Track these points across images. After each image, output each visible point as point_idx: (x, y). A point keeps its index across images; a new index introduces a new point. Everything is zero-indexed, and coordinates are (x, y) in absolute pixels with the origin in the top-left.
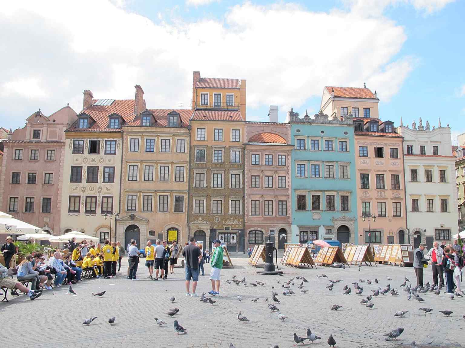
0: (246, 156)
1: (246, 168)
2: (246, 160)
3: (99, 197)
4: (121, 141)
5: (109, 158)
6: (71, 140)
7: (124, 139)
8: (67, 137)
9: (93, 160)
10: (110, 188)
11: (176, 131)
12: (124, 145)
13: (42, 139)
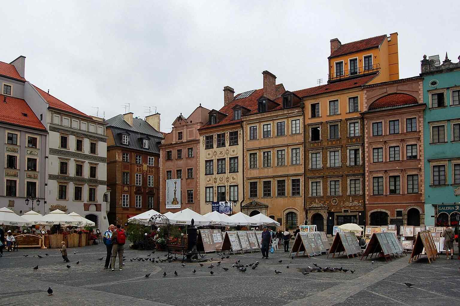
0: (366, 126)
1: (366, 140)
2: (366, 131)
3: (228, 186)
4: (242, 130)
5: (233, 149)
6: (204, 137)
7: (244, 129)
8: (201, 134)
9: (221, 153)
10: (235, 177)
11: (290, 112)
12: (245, 134)
13: (184, 139)
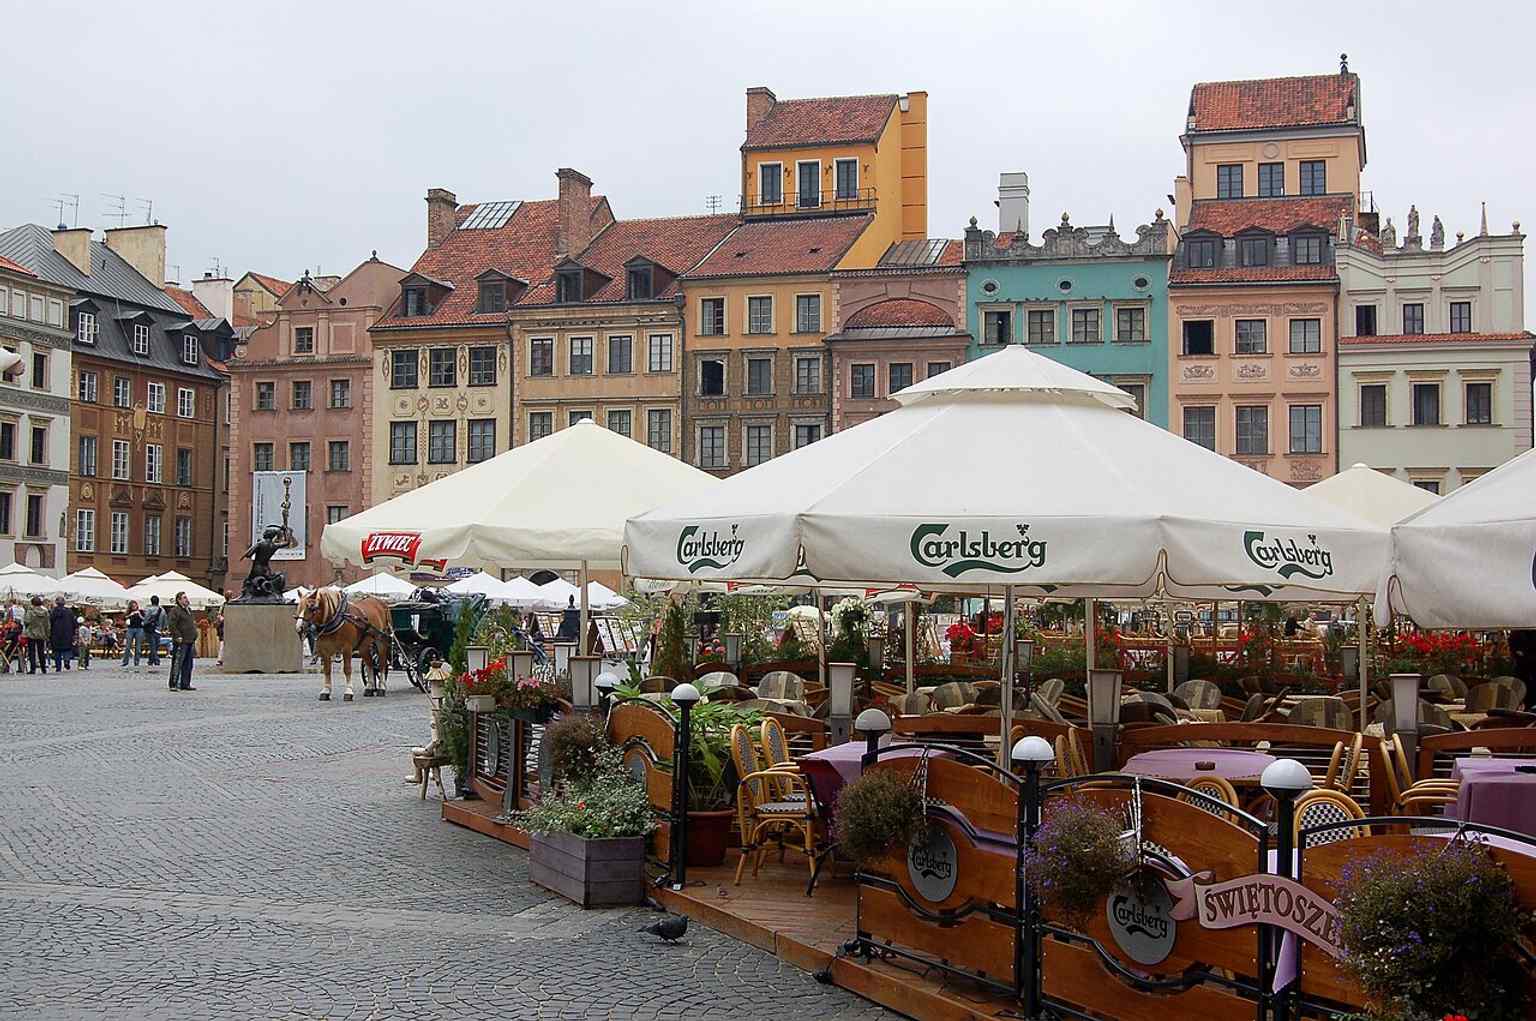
0: (836, 372)
1: (836, 406)
2: (837, 383)
4: (507, 347)
5: (480, 397)
6: (386, 352)
7: (515, 343)
8: (376, 345)
9: (443, 404)
11: (642, 314)
12: (516, 358)
13: (317, 352)
